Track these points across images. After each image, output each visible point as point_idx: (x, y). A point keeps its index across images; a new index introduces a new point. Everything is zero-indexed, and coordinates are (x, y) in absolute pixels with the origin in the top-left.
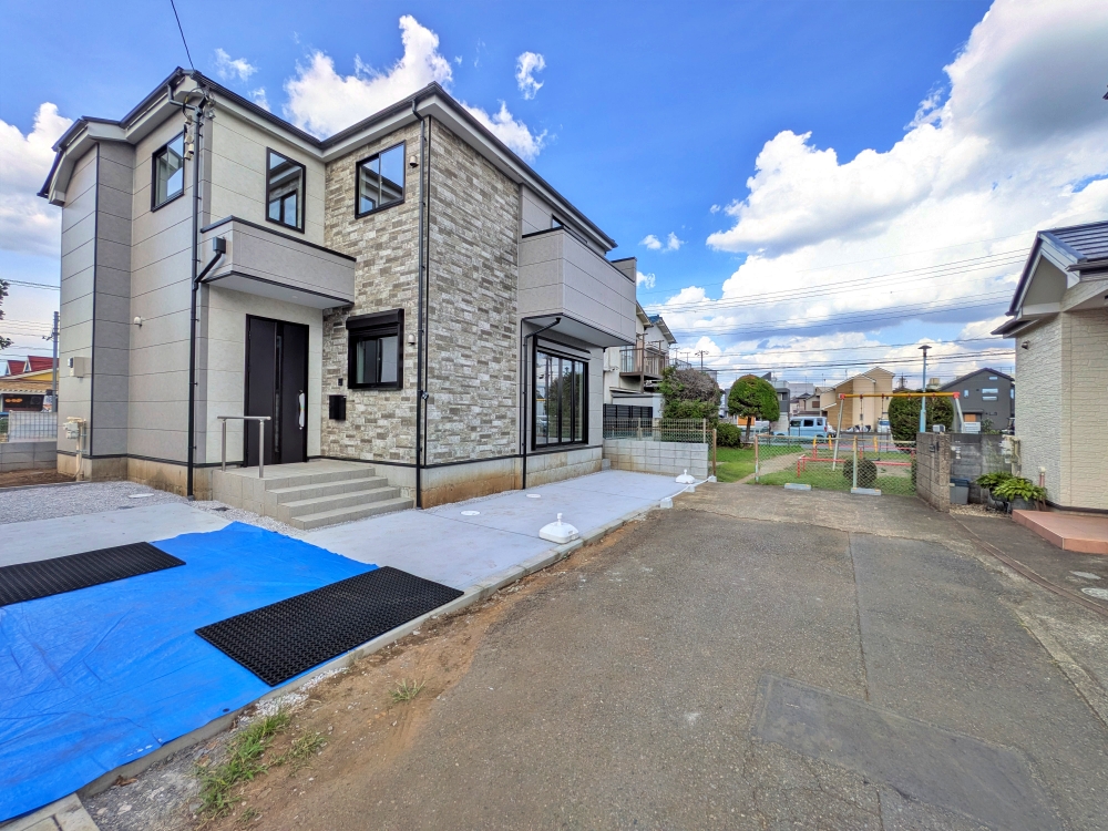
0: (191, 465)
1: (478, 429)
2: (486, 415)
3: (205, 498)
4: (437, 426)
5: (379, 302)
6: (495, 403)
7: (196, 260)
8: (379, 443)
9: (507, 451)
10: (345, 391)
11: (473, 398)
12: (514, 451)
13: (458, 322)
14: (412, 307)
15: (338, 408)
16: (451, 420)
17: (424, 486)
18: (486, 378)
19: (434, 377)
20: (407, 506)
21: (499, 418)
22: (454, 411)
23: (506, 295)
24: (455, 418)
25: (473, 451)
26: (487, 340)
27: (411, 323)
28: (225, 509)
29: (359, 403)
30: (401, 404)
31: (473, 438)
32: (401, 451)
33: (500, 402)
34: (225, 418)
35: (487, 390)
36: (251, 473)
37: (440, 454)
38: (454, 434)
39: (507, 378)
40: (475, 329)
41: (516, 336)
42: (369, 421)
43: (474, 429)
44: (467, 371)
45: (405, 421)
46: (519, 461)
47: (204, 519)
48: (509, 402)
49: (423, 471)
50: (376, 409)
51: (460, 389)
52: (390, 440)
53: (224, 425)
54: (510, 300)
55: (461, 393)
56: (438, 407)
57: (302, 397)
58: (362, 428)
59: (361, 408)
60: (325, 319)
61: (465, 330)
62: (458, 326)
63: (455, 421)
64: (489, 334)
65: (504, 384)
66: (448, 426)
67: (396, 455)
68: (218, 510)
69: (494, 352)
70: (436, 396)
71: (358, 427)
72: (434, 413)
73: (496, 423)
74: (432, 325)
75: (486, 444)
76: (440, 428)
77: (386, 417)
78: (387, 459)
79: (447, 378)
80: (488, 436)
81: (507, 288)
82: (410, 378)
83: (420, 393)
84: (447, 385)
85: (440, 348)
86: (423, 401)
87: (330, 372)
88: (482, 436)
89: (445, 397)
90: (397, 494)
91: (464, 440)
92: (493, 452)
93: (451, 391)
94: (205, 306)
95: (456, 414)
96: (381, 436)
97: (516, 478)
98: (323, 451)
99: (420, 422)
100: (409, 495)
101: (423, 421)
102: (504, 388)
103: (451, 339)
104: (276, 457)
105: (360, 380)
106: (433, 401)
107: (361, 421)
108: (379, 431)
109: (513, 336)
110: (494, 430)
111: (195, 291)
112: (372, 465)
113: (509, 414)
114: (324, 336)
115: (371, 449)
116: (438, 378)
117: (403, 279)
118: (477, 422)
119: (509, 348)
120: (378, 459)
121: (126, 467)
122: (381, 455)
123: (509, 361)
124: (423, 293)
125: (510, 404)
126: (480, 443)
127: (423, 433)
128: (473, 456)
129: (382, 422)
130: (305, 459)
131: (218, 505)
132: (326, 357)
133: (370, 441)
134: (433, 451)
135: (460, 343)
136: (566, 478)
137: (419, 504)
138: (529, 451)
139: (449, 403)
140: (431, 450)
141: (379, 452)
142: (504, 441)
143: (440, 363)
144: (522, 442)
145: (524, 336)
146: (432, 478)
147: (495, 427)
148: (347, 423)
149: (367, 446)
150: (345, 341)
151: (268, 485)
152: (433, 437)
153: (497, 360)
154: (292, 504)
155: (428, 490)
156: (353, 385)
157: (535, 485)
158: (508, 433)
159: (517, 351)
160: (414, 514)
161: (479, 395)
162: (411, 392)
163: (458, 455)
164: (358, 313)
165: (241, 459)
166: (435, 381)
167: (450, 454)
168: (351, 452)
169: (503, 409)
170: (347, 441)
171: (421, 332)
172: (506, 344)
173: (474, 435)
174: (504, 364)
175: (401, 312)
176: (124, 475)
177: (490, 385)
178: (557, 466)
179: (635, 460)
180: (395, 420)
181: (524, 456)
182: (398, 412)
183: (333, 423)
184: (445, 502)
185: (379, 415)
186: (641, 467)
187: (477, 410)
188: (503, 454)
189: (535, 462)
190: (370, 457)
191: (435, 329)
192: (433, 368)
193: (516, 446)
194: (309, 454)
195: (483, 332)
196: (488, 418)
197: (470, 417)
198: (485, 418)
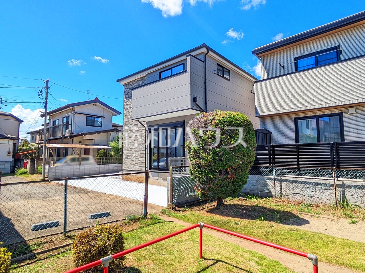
1: (134, 161)
33: (141, 152)
49: (123, 171)
51: (130, 149)
63: (129, 158)
66: (127, 160)
73: (140, 159)
75: (137, 166)
80: (137, 163)
84: (127, 149)
91: (130, 164)
144: (146, 166)
155: (123, 176)
166: (124, 148)
197: (132, 157)
198: (136, 158)
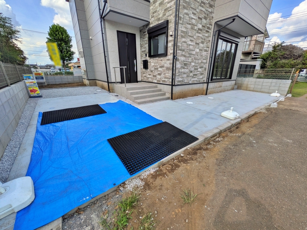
0: (108, 82)
1: (193, 72)
2: (196, 66)
3: (113, 92)
4: (179, 70)
5: (159, 19)
6: (200, 61)
7: (100, 9)
8: (158, 77)
9: (202, 81)
10: (148, 58)
11: (192, 59)
12: (204, 81)
13: (190, 24)
14: (172, 19)
15: (146, 64)
16: (184, 68)
17: (174, 92)
18: (198, 50)
19: (179, 50)
20: (168, 99)
21: (201, 68)
22: (185, 64)
23: (210, 10)
24: (186, 67)
25: (190, 80)
26: (200, 33)
27: (171, 26)
28: (117, 96)
29: (152, 62)
30: (167, 62)
31: (191, 75)
32: (166, 80)
33: (202, 61)
34: (115, 68)
35: (198, 56)
36: (123, 85)
37: (179, 81)
38: (184, 74)
39: (206, 51)
40: (196, 28)
41: (212, 31)
42: (155, 69)
43: (191, 72)
44: (191, 47)
45: (168, 69)
46: (206, 85)
47: (112, 99)
48: (205, 61)
49: (174, 87)
50: (158, 65)
51: (188, 55)
52: (162, 75)
53: (115, 70)
54: (211, 13)
55: (188, 57)
56: (180, 63)
57: (135, 61)
58: (153, 72)
59: (153, 64)
60: (140, 31)
61: (192, 28)
62: (189, 26)
63: (185, 68)
64: (201, 30)
65: (204, 53)
66: (183, 70)
67: (164, 81)
68: (116, 96)
69: (202, 38)
70: (179, 58)
71: (152, 71)
72: (178, 65)
73: (199, 70)
74: (180, 25)
75: (195, 78)
76: (180, 71)
77: (161, 67)
78: (161, 82)
79: (184, 50)
80: (196, 75)
81: (211, 6)
82: (170, 51)
83: (174, 57)
84: (184, 53)
85: (182, 37)
86: (175, 60)
87: (143, 52)
88: (194, 75)
89: (182, 59)
90: (164, 94)
91: (188, 76)
92: (197, 81)
93: (185, 56)
94: (105, 28)
95: (186, 66)
96: (160, 74)
97: (203, 91)
98: (142, 79)
99: (173, 69)
100: (168, 95)
101: (174, 68)
102: (204, 55)
103: (186, 32)
104: (129, 81)
105: (152, 54)
106: (178, 61)
107: (153, 69)
108: (159, 72)
109: (210, 31)
110: (198, 72)
111: (101, 22)
112: (157, 84)
113: (204, 66)
114: (140, 38)
115: (156, 79)
116: (181, 50)
117: (169, 5)
118: (193, 69)
119: (208, 37)
120: (158, 82)
121: (96, 82)
122: (159, 81)
123: (207, 43)
124: (177, 10)
125: (205, 62)
126: (193, 77)
127: (174, 73)
128: (190, 82)
129: (160, 69)
130: (137, 82)
131: (116, 94)
132: (141, 47)
133: (155, 76)
134: (178, 79)
135: (189, 34)
136: (221, 92)
137: (172, 98)
138: (210, 81)
139: (184, 61)
140: (177, 80)
141: (159, 80)
142: (201, 77)
143: (182, 44)
144: (208, 77)
145: (215, 31)
146: (176, 89)
147: (199, 71)
148: (149, 70)
149: (155, 78)
150: (147, 39)
151: (128, 89)
152: (178, 75)
153: (203, 43)
154: (134, 96)
155: (175, 94)
156: (150, 56)
157: (210, 94)
158: (203, 74)
159: (211, 39)
160: (170, 101)
161: (195, 58)
162: (170, 57)
163: (185, 82)
164: (151, 26)
165: (120, 81)
166: (179, 51)
167: (183, 81)
168: (150, 80)
169: (202, 64)
170: (148, 76)
171: (175, 29)
172: (207, 35)
173: (191, 74)
174: (205, 44)
175: (167, 22)
176: (96, 85)
177: (199, 54)
178: (218, 87)
179: (249, 86)
180: (164, 68)
181: (208, 83)
182: (165, 65)
183: (144, 70)
184: (180, 98)
185: (159, 66)
186: (252, 89)
187: (193, 64)
188: (200, 82)
189: (211, 85)
190: (156, 82)
191: (181, 28)
192: (179, 46)
193: (205, 79)
194: (138, 80)
195: (199, 29)
196: (196, 68)
197: (191, 67)
198: (195, 68)
